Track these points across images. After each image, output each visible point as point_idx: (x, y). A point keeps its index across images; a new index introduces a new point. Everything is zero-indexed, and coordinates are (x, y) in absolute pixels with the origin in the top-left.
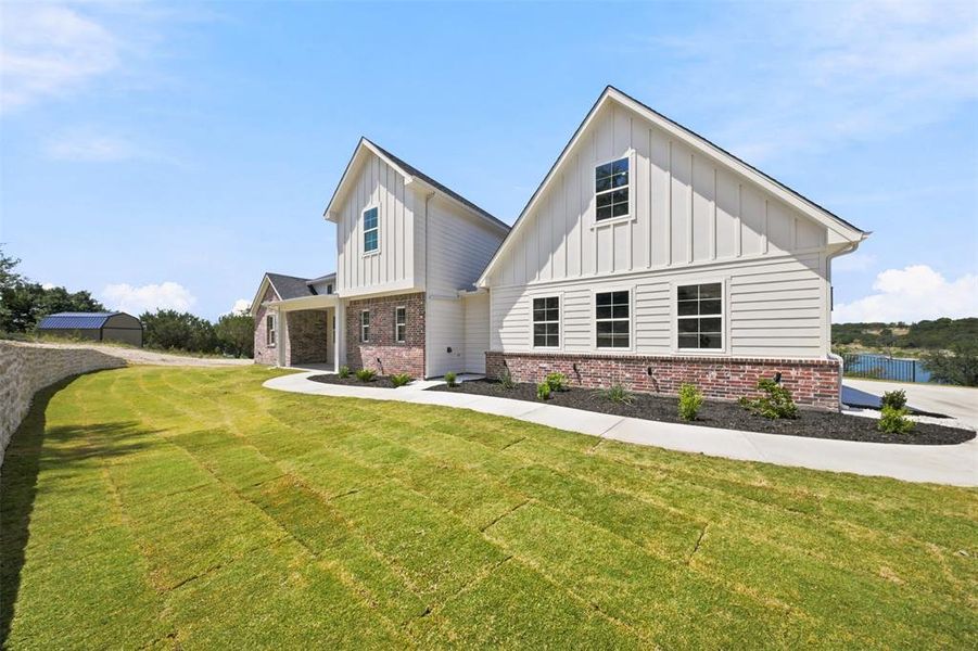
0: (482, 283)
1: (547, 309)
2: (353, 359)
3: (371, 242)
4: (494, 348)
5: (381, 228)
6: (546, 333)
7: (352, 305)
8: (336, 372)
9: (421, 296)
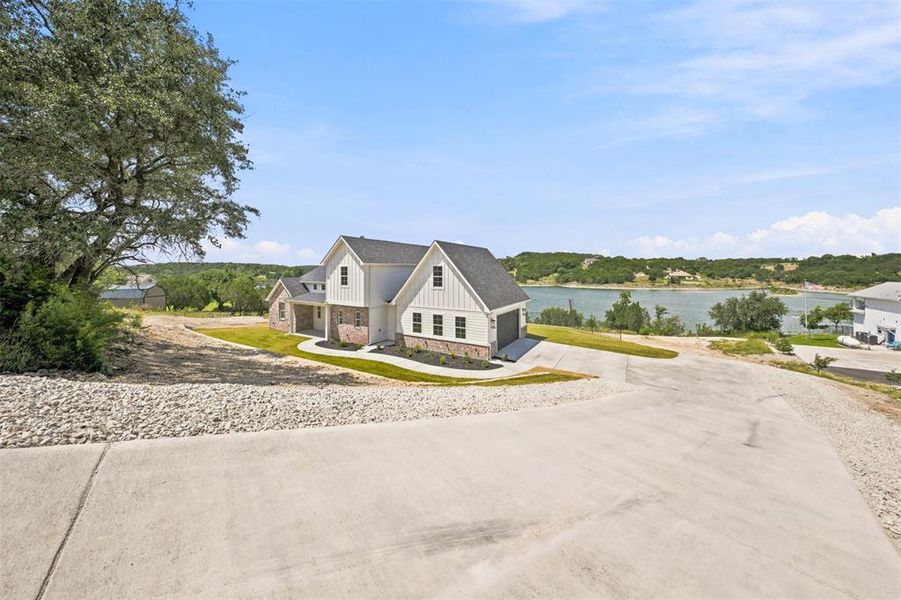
0: (393, 303)
1: (417, 317)
2: (334, 334)
3: (344, 281)
4: (398, 331)
5: (349, 276)
6: (417, 328)
7: (333, 308)
8: (326, 339)
9: (367, 309)
